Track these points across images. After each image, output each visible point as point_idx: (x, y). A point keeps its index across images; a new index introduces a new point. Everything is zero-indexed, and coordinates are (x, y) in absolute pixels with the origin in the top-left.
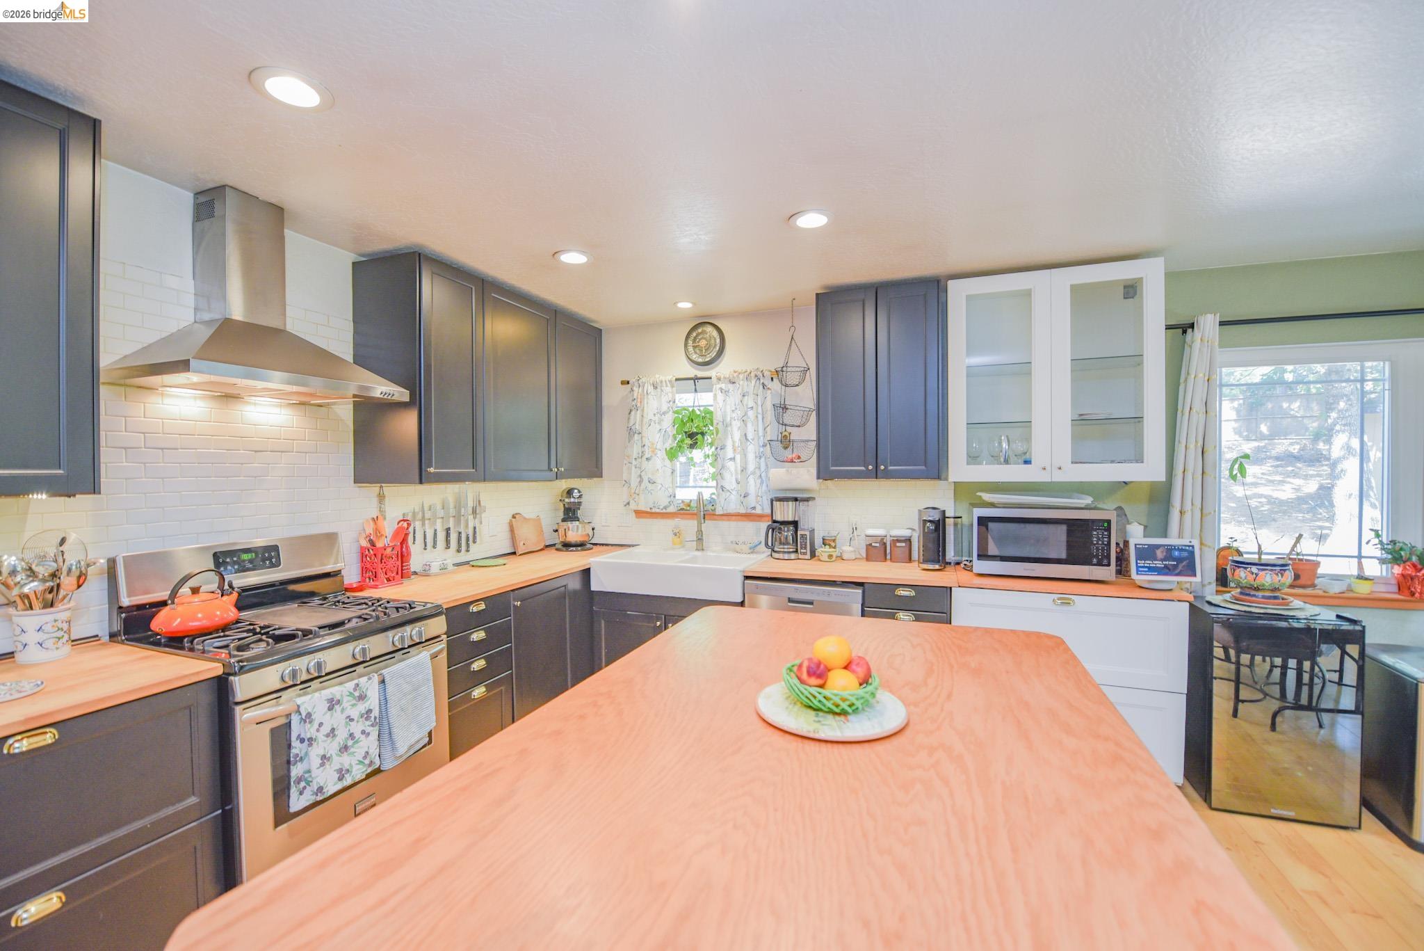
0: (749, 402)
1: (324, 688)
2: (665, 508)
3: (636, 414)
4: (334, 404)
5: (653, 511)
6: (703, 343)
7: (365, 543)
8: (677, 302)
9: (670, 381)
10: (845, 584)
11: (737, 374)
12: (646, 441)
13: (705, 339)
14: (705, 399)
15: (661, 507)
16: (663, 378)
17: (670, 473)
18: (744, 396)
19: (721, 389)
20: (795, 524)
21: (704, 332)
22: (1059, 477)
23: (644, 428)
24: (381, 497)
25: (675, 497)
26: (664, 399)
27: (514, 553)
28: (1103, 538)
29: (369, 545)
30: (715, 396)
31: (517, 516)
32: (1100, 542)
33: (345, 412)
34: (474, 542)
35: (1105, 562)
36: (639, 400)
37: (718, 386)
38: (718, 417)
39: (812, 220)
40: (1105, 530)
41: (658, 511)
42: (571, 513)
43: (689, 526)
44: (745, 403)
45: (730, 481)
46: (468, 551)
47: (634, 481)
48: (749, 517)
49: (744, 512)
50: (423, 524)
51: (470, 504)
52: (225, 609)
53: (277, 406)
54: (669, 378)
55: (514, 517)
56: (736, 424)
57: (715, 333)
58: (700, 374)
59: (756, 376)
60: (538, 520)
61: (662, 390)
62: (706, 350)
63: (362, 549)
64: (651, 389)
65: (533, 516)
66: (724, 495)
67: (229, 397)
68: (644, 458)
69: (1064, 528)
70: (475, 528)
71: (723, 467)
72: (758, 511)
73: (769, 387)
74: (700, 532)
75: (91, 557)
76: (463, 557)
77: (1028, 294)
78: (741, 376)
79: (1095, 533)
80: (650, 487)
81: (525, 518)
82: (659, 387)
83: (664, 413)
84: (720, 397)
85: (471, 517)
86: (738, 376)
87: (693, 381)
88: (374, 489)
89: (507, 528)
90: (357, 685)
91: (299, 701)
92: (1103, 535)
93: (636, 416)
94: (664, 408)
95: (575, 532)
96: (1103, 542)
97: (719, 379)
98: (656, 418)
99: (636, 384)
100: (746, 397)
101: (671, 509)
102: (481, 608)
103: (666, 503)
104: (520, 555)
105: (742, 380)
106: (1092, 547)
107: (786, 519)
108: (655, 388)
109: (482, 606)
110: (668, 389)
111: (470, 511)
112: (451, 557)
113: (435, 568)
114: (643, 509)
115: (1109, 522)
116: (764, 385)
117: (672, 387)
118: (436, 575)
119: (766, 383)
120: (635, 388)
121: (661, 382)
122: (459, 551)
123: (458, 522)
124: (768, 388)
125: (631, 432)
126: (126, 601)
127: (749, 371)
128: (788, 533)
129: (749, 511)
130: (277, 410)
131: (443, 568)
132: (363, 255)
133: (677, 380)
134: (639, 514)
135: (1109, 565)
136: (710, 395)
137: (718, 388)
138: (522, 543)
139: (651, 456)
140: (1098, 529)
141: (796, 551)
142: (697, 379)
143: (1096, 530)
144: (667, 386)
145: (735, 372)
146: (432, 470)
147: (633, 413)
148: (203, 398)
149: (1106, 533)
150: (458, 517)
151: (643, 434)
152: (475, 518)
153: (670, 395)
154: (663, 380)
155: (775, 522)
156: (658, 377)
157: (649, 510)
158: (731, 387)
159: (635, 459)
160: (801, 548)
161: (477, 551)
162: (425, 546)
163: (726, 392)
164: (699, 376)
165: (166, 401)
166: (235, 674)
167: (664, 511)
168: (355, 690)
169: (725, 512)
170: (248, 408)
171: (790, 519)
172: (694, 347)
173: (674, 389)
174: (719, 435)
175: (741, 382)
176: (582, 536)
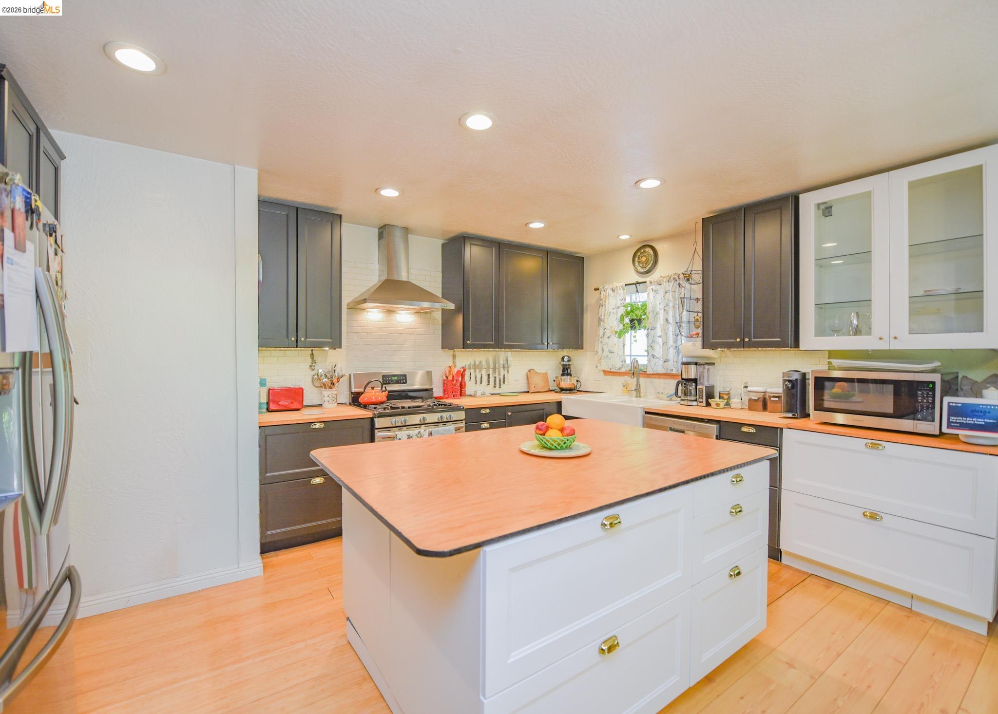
0: (670, 296)
1: (408, 430)
2: (619, 369)
3: (602, 309)
4: (433, 311)
5: (612, 370)
6: (644, 259)
7: (445, 378)
8: (619, 236)
9: (622, 286)
10: (709, 421)
11: (662, 278)
12: (606, 326)
13: (645, 256)
14: (641, 297)
15: (617, 368)
16: (618, 285)
17: (622, 346)
18: (666, 293)
19: (652, 289)
20: (695, 381)
21: (645, 252)
22: (895, 346)
23: (606, 317)
24: (454, 357)
25: (625, 362)
26: (619, 298)
27: (528, 392)
28: (927, 397)
29: (446, 379)
30: (648, 295)
31: (531, 371)
32: (925, 401)
33: (438, 315)
34: (504, 383)
35: (930, 418)
36: (604, 300)
37: (651, 287)
38: (649, 308)
39: (650, 184)
40: (930, 390)
41: (615, 371)
42: (566, 371)
43: (632, 382)
44: (666, 298)
45: (659, 351)
46: (500, 387)
47: (600, 351)
48: (668, 376)
49: (664, 372)
50: (475, 371)
51: (502, 362)
52: (383, 396)
53: (408, 314)
54: (621, 284)
55: (529, 371)
56: (662, 312)
57: (652, 252)
58: (641, 280)
59: (674, 278)
60: (546, 374)
61: (617, 293)
62: (645, 264)
63: (444, 380)
64: (611, 292)
65: (543, 371)
66: (653, 361)
67: (390, 312)
68: (605, 337)
69: (891, 387)
70: (504, 375)
71: (653, 342)
72: (674, 372)
73: (683, 285)
74: (638, 384)
75: (343, 373)
76: (497, 390)
77: (868, 195)
78: (664, 280)
79: (920, 393)
80: (610, 355)
81: (536, 372)
82: (616, 291)
83: (618, 308)
84: (652, 294)
85: (502, 370)
86: (662, 280)
87: (634, 285)
88: (451, 352)
89: (525, 377)
90: (419, 432)
91: (397, 433)
92: (928, 394)
93: (602, 310)
94: (619, 304)
95: (566, 382)
96: (928, 401)
97: (651, 283)
98: (615, 311)
99: (602, 290)
100: (667, 294)
101: (623, 370)
102: (487, 412)
103: (620, 366)
104: (531, 393)
105: (665, 282)
106: (917, 404)
107: (690, 377)
108: (613, 291)
109: (488, 411)
110: (621, 291)
111: (501, 366)
112: (490, 389)
113: (479, 394)
114: (606, 370)
115: (934, 383)
116: (679, 285)
117: (624, 290)
118: (479, 397)
119: (681, 283)
120: (602, 292)
121: (617, 287)
122: (495, 387)
123: (494, 372)
124: (683, 287)
125: (600, 320)
126: (354, 390)
127: (670, 276)
128: (692, 387)
129: (669, 372)
130: (409, 316)
131: (483, 394)
132: (447, 240)
133: (626, 285)
134: (606, 373)
135: (933, 421)
136: (645, 294)
137: (650, 289)
138: (533, 386)
139: (611, 336)
140: (924, 389)
141: (696, 400)
142: (638, 283)
143: (920, 390)
144: (620, 289)
145: (661, 277)
146: (468, 342)
147: (600, 308)
148: (382, 312)
149: (931, 393)
150: (494, 369)
151: (605, 322)
152: (504, 370)
153: (622, 295)
154: (618, 286)
155: (682, 379)
156: (616, 284)
157: (609, 370)
158: (658, 287)
159: (601, 337)
160: (699, 398)
161: (505, 389)
162: (476, 382)
163: (656, 291)
164: (640, 281)
165: (369, 314)
166: (375, 418)
167: (619, 371)
168: (418, 434)
169: (655, 372)
170: (397, 315)
171: (693, 377)
172: (639, 262)
173: (625, 291)
174: (649, 320)
175: (664, 284)
176: (570, 385)
